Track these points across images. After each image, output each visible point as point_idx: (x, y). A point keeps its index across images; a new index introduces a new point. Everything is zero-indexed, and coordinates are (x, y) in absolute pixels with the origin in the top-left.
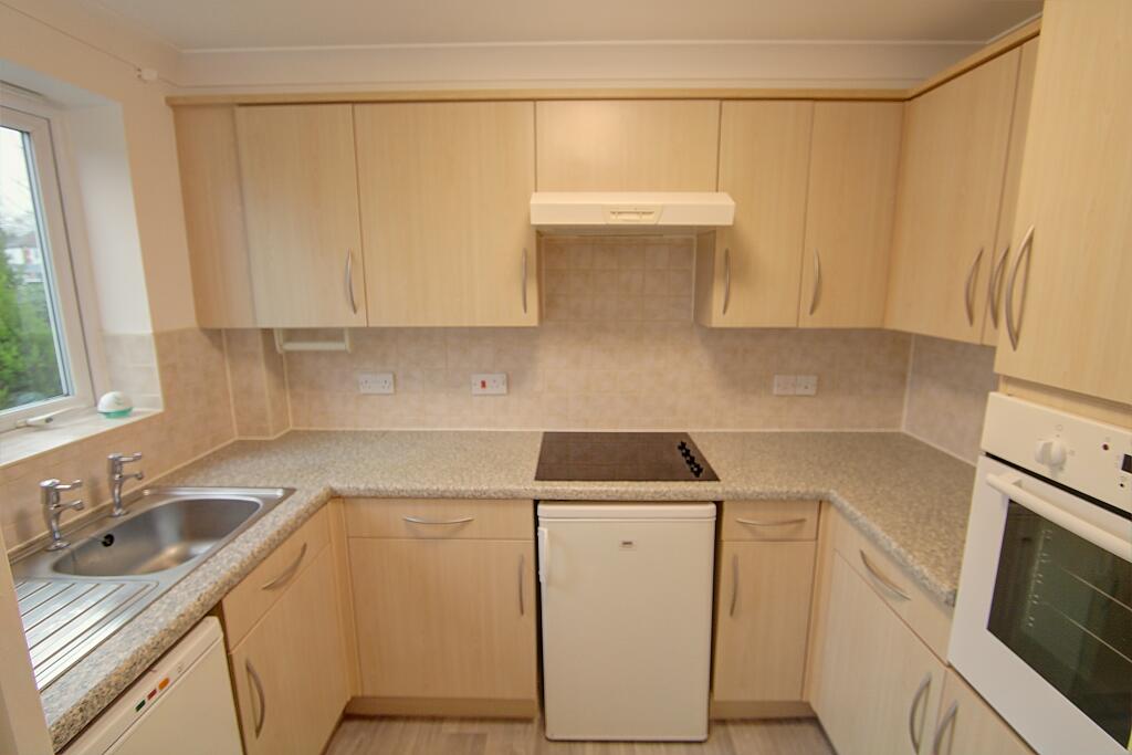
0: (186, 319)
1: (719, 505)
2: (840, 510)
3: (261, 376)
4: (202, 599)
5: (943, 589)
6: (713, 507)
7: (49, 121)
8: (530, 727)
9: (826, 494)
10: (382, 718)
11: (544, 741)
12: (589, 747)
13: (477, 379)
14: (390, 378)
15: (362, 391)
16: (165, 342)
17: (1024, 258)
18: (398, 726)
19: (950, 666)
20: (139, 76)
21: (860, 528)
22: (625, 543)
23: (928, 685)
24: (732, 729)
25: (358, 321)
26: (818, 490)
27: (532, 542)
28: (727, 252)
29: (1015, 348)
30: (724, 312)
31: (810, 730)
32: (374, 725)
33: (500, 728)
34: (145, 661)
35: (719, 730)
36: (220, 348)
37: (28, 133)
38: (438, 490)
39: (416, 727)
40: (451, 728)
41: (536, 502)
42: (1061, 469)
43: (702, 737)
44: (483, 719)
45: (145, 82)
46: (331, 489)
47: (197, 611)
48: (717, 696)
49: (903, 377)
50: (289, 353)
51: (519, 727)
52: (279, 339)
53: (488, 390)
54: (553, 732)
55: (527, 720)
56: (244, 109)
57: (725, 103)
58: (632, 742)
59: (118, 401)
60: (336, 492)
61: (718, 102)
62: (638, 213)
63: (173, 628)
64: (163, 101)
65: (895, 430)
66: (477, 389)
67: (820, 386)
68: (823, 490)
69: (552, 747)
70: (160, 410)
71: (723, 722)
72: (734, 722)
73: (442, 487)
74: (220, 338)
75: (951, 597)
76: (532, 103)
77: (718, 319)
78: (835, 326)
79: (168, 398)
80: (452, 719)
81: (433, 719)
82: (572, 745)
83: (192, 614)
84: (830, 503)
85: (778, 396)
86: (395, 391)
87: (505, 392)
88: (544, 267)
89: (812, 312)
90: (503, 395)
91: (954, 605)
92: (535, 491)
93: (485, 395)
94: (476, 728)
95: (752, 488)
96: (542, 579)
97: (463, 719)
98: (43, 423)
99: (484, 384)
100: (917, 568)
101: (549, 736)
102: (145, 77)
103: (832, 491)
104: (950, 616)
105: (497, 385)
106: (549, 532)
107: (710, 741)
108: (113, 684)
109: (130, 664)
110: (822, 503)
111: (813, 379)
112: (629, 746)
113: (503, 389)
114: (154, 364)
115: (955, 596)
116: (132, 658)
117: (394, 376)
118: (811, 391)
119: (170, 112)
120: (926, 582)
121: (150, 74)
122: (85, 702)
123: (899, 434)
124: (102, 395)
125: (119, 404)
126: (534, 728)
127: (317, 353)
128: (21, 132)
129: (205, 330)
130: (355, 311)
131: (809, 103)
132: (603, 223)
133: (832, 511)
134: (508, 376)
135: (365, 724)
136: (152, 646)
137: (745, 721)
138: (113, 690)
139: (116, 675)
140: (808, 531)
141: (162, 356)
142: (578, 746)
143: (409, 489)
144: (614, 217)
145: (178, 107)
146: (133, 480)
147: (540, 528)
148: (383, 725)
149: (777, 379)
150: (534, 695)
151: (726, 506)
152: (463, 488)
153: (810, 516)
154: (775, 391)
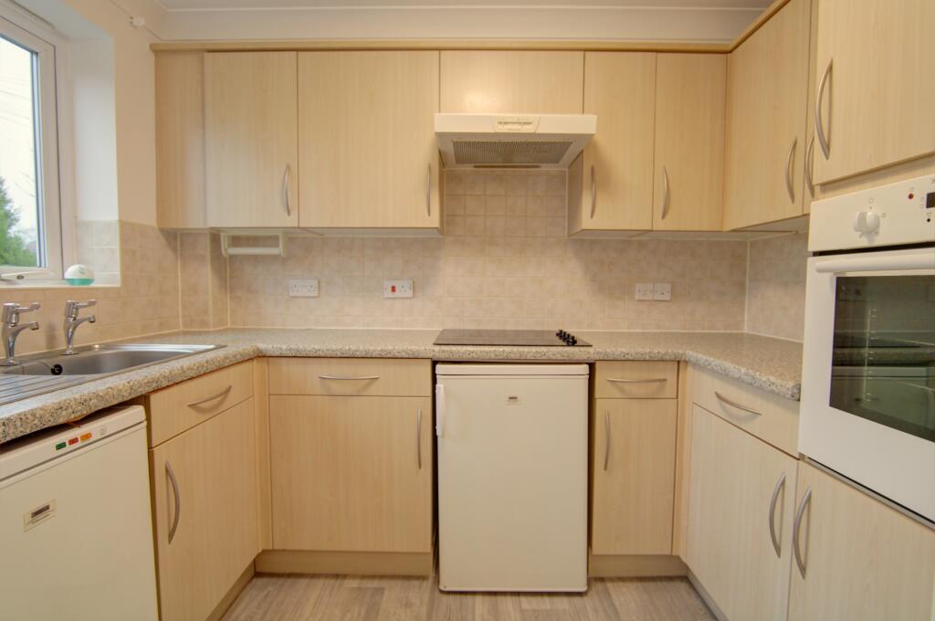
0: (148, 217)
1: (592, 366)
2: (696, 365)
3: (206, 276)
4: (131, 384)
5: (788, 386)
6: (587, 366)
7: (54, 47)
8: (425, 583)
9: (682, 354)
10: (290, 575)
11: (437, 592)
12: (479, 599)
13: (389, 285)
14: (315, 283)
15: (292, 294)
16: (128, 231)
17: (828, 79)
18: (304, 582)
19: (801, 457)
20: (131, 23)
21: (713, 372)
22: (511, 398)
23: (783, 483)
24: (609, 585)
25: (290, 221)
26: (675, 351)
27: (429, 400)
28: (592, 168)
29: (827, 158)
30: (592, 216)
31: (683, 586)
32: (281, 580)
33: (397, 584)
34: (70, 410)
35: (599, 586)
36: (175, 250)
37: (37, 53)
38: (349, 349)
39: (320, 582)
40: (353, 583)
41: (434, 363)
42: (877, 233)
43: (583, 588)
44: (382, 577)
45: (135, 27)
46: (258, 349)
47: (126, 391)
48: (596, 549)
49: (742, 286)
50: (232, 257)
51: (416, 583)
52: (224, 243)
53: (397, 294)
54: (446, 584)
55: (422, 578)
56: (211, 54)
57: (588, 54)
58: (518, 594)
59: (82, 272)
60: (261, 352)
61: (582, 53)
62: (520, 123)
63: (101, 394)
64: (148, 46)
65: (740, 332)
66: (388, 293)
67: (673, 292)
68: (681, 352)
69: (445, 598)
70: (118, 284)
71: (602, 580)
72: (612, 580)
73: (353, 348)
74: (176, 238)
75: (796, 391)
76: (437, 52)
77: (587, 222)
78: (682, 228)
79: (125, 277)
80: (354, 576)
81: (337, 576)
82: (463, 597)
83: (120, 390)
84: (686, 362)
85: (639, 301)
86: (319, 294)
87: (411, 295)
88: (445, 192)
89: (663, 217)
90: (410, 298)
91: (799, 400)
92: (434, 351)
93: (395, 298)
94: (376, 584)
95: (619, 350)
96: (438, 433)
97: (363, 577)
98: (15, 279)
99: (393, 289)
100: (764, 379)
101: (442, 588)
102: (136, 22)
103: (687, 352)
104: (797, 411)
105: (404, 290)
106: (445, 388)
107: (589, 594)
108: (38, 416)
109: (55, 407)
110: (679, 363)
111: (668, 287)
112: (515, 599)
113: (410, 293)
114: (116, 247)
115: (800, 389)
116: (60, 403)
117: (319, 282)
118: (667, 297)
119: (152, 57)
120: (774, 387)
121: (139, 21)
122: (8, 419)
123: (742, 334)
124: (69, 267)
125: (83, 273)
126: (428, 584)
127: (256, 258)
128: (32, 52)
129: (162, 231)
130: (289, 214)
131: (654, 54)
132: (492, 131)
133: (690, 369)
134: (414, 282)
135: (274, 580)
136: (79, 400)
137: (622, 579)
138: (36, 422)
139: (41, 409)
140: (669, 390)
141: (124, 239)
142: (470, 598)
143: (325, 348)
144: (500, 127)
145: (159, 52)
146: (86, 323)
147: (437, 386)
148: (290, 581)
149: (638, 286)
150: (429, 549)
151: (598, 366)
152: (372, 348)
153: (670, 376)
154: (637, 297)
